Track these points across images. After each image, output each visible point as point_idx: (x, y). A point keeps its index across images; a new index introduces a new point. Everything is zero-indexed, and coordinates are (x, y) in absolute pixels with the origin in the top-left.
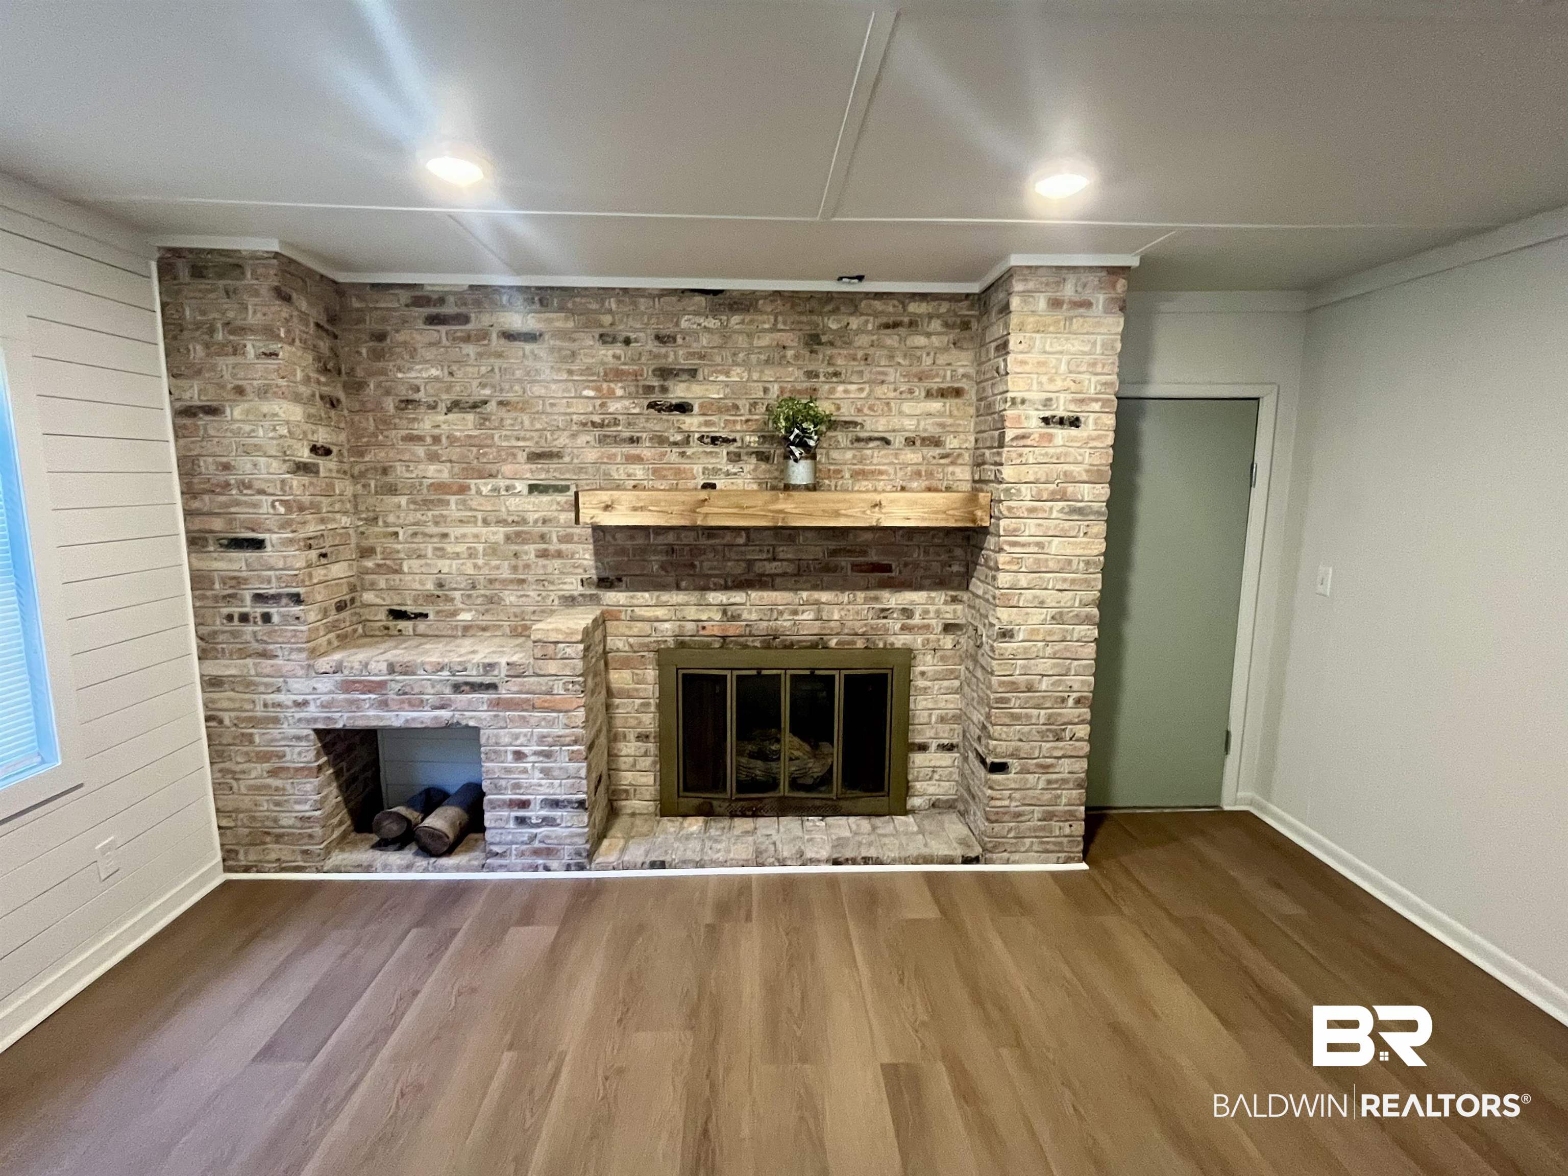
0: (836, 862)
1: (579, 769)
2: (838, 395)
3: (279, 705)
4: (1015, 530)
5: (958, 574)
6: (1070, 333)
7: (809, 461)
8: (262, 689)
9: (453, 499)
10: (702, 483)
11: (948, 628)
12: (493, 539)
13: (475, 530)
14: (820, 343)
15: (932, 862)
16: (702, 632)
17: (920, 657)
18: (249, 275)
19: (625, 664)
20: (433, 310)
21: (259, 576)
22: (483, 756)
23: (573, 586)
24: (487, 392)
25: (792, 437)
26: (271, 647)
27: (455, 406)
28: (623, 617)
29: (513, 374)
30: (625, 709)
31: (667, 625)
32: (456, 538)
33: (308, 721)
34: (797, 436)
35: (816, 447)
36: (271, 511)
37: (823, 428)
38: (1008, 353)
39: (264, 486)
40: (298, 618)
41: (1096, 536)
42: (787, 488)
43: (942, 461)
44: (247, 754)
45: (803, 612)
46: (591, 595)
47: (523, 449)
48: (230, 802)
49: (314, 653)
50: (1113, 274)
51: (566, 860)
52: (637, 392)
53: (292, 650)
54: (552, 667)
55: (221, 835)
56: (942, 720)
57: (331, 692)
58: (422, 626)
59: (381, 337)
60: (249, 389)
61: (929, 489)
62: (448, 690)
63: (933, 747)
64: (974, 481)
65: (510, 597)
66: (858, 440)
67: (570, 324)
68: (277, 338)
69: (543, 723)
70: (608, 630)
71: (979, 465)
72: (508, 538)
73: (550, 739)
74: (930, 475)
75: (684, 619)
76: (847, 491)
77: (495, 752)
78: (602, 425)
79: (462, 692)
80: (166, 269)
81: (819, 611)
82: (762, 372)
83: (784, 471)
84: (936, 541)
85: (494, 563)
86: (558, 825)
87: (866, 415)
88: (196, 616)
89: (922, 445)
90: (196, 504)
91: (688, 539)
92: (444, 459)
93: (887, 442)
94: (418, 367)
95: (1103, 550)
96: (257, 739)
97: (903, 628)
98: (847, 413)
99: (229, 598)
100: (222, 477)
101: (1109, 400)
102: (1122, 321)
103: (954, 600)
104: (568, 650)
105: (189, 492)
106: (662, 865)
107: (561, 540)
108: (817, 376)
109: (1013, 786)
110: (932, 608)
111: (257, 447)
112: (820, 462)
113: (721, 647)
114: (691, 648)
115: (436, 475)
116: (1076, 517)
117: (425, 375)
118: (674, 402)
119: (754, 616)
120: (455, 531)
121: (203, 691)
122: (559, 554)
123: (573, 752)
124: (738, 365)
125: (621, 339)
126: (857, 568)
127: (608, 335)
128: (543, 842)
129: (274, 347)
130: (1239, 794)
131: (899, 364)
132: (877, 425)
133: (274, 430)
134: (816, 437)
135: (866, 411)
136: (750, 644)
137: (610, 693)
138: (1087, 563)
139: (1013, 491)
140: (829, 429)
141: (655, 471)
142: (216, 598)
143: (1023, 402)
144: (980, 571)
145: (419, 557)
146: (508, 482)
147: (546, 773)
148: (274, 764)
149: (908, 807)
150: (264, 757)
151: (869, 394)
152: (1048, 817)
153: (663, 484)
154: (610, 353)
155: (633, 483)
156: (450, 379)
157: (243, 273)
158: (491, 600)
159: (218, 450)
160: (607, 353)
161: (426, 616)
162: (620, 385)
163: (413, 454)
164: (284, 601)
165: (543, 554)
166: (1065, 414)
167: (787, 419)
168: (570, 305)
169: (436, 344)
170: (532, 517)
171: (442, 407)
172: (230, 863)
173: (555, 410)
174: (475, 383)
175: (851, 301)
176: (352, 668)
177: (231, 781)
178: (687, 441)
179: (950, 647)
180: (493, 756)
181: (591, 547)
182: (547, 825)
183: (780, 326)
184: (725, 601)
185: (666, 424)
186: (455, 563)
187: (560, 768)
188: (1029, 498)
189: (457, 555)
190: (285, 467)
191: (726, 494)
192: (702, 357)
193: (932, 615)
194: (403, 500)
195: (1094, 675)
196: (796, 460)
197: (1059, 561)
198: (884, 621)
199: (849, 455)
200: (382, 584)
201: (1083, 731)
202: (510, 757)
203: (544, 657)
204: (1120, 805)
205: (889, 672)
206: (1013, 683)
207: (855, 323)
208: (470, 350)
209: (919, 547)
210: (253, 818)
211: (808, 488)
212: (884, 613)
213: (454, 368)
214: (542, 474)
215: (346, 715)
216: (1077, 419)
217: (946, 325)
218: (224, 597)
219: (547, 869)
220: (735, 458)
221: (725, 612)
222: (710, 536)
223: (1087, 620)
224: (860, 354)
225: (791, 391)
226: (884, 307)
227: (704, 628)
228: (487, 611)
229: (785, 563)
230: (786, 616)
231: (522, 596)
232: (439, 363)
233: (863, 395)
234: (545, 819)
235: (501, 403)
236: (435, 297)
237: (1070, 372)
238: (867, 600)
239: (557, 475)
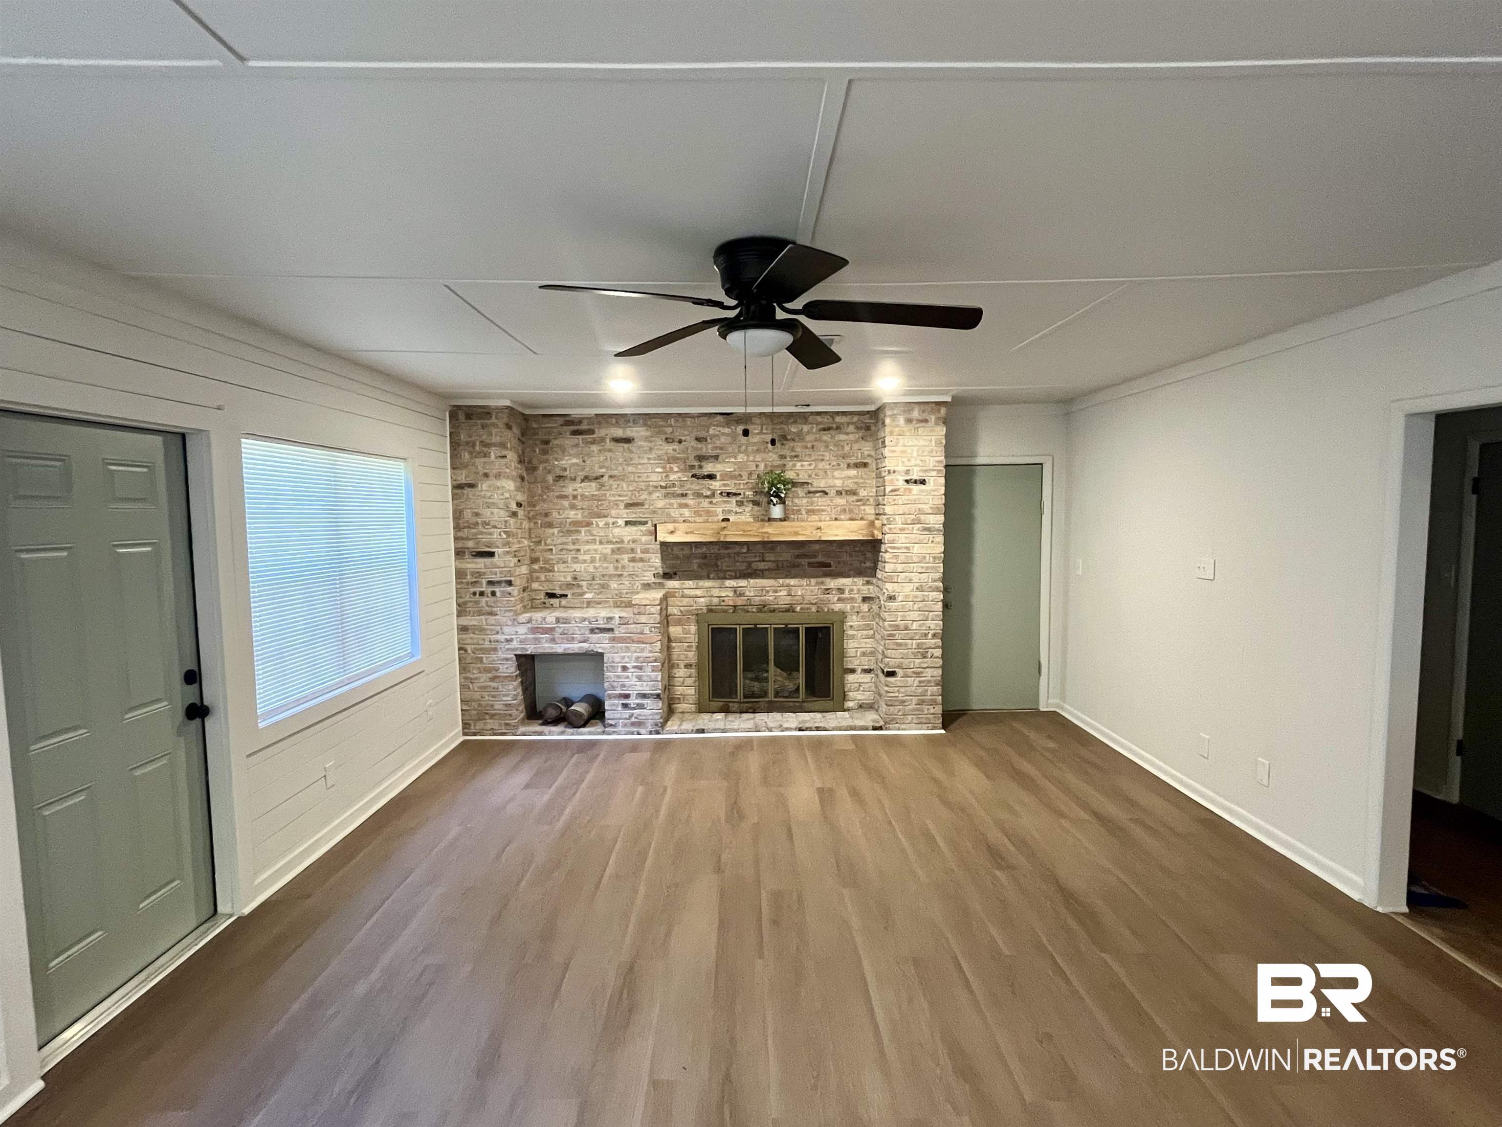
0: (800, 730)
1: (657, 676)
2: (797, 468)
3: (497, 641)
4: (894, 540)
5: (870, 568)
6: (918, 435)
7: (781, 506)
8: (488, 632)
9: (583, 530)
10: (722, 518)
11: (865, 599)
12: (605, 551)
13: (595, 547)
14: (787, 440)
15: (855, 730)
16: (722, 604)
17: (849, 617)
18: (494, 417)
19: (679, 623)
20: (575, 428)
21: (491, 572)
22: (605, 669)
23: (649, 577)
24: (604, 470)
25: (772, 493)
26: (495, 609)
27: (586, 479)
28: (677, 595)
29: (618, 460)
30: (678, 649)
31: (702, 600)
32: (585, 552)
33: (513, 650)
34: (774, 492)
35: (785, 497)
36: (499, 537)
37: (790, 486)
38: (885, 447)
39: (496, 524)
40: (510, 594)
41: (938, 543)
42: (770, 520)
43: (858, 503)
44: (479, 668)
45: (781, 591)
46: (659, 583)
47: (622, 501)
48: (468, 695)
49: (517, 614)
50: (939, 405)
51: (650, 728)
52: (686, 469)
53: (506, 611)
54: (643, 619)
55: (462, 715)
56: (864, 654)
57: (526, 634)
58: (564, 602)
59: (547, 442)
60: (491, 474)
61: (851, 519)
62: (587, 632)
63: (859, 671)
64: (877, 514)
65: (614, 585)
66: (810, 492)
67: (649, 433)
68: (506, 448)
69: (638, 650)
70: (670, 603)
71: (877, 505)
72: (613, 551)
73: (642, 659)
74: (851, 511)
75: (712, 596)
76: (803, 521)
77: (612, 666)
78: (666, 487)
79: (595, 633)
80: (453, 416)
81: (790, 590)
82: (754, 457)
83: (768, 511)
84: (857, 549)
85: (605, 565)
86: (645, 708)
87: (814, 478)
88: (457, 593)
89: (846, 494)
90: (460, 534)
91: (715, 550)
92: (579, 507)
93: (826, 493)
94: (566, 458)
95: (943, 550)
96: (485, 661)
97: (839, 600)
98: (803, 478)
99: (474, 583)
100: (474, 519)
101: (940, 470)
102: (945, 429)
103: (868, 583)
104: (652, 609)
105: (457, 527)
106: (702, 731)
107: (642, 552)
108: (785, 458)
109: (899, 685)
110: (855, 588)
111: (493, 504)
112: (788, 505)
113: (734, 612)
114: (715, 612)
115: (574, 517)
116: (927, 533)
117: (569, 462)
118: (706, 474)
119: (752, 594)
120: (584, 548)
121: (458, 634)
122: (642, 560)
123: (654, 666)
124: (742, 453)
125: (677, 440)
126: (810, 565)
127: (670, 438)
128: (637, 718)
129: (504, 453)
130: (1049, 701)
131: (831, 450)
132: (820, 484)
133: (503, 495)
134: (784, 492)
135: (813, 476)
136: (750, 610)
137: (669, 640)
138: (934, 558)
139: (891, 519)
140: (793, 486)
141: (695, 512)
142: (468, 583)
143: (894, 472)
144: (880, 565)
145: (564, 562)
146: (614, 520)
147: (639, 678)
148: (494, 674)
149: (845, 707)
150: (488, 670)
151: (815, 467)
152: (921, 703)
153: (698, 519)
154: (671, 448)
155: (684, 519)
156: (583, 464)
157: (491, 417)
158: (603, 586)
159: (473, 506)
160: (670, 448)
161: (566, 596)
162: (676, 465)
163: (562, 505)
164: (503, 584)
165: (633, 560)
166: (917, 478)
167: (769, 483)
168: (649, 423)
169: (577, 445)
170: (626, 539)
171: (579, 479)
172: (466, 731)
173: (641, 479)
174: (597, 466)
175: (803, 417)
176: (537, 620)
177: (470, 684)
178: (713, 495)
179: (867, 610)
180: (610, 669)
181: (659, 555)
182: (639, 709)
183: (764, 431)
184: (735, 585)
185: (702, 486)
186: (583, 565)
187: (647, 676)
188: (900, 522)
189: (585, 561)
190: (507, 514)
191: (736, 524)
192: (721, 449)
193: (855, 592)
194: (556, 531)
195: (942, 620)
196: (774, 505)
197: (918, 557)
198: (828, 596)
199: (805, 501)
200: (543, 578)
201: (938, 652)
202: (620, 669)
203: (639, 613)
204: (974, 708)
205: (831, 626)
206: (897, 626)
207: (806, 428)
208: (595, 448)
209: (846, 552)
210: (480, 705)
211: (781, 520)
212: (827, 591)
213: (586, 458)
214: (633, 514)
215: (532, 646)
216: (924, 480)
217: (857, 428)
218: (472, 583)
219: (639, 734)
220: (740, 504)
221: (735, 592)
222: (727, 548)
223: (937, 589)
224: (809, 445)
225: (771, 466)
226: (822, 419)
227: (723, 601)
228: (601, 592)
229: (770, 563)
230: (771, 594)
231: (621, 584)
232: (577, 456)
233: (812, 467)
234: (638, 705)
235: (611, 477)
236: (576, 420)
237: (919, 455)
238: (817, 584)
239: (641, 515)
